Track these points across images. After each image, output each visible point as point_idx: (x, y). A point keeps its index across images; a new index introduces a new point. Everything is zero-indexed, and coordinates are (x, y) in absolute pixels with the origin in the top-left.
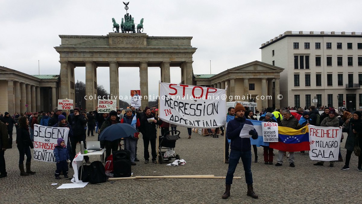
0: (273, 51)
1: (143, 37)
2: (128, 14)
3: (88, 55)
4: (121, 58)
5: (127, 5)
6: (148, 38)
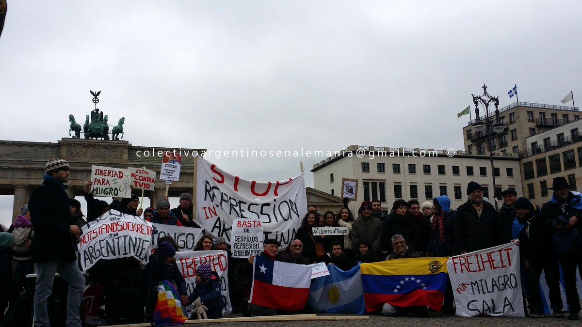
0: (332, 175)
1: (123, 146)
2: (97, 110)
3: (22, 175)
4: (81, 180)
5: (96, 95)
6: (131, 149)
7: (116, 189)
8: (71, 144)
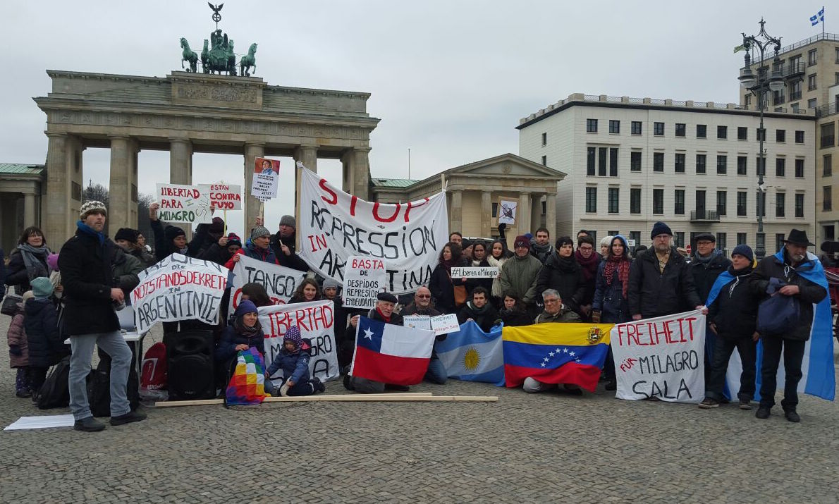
2: (219, 32)
6: (267, 89)
7: (191, 212)
8: (184, 80)
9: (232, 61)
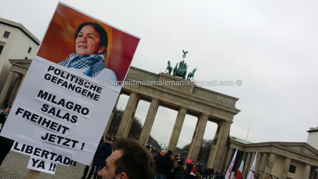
2: (183, 62)
4: (164, 98)
5: (185, 53)
6: (196, 87)
8: (164, 76)
9: (185, 73)
